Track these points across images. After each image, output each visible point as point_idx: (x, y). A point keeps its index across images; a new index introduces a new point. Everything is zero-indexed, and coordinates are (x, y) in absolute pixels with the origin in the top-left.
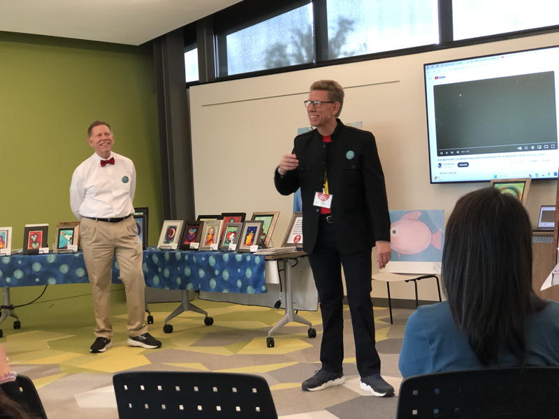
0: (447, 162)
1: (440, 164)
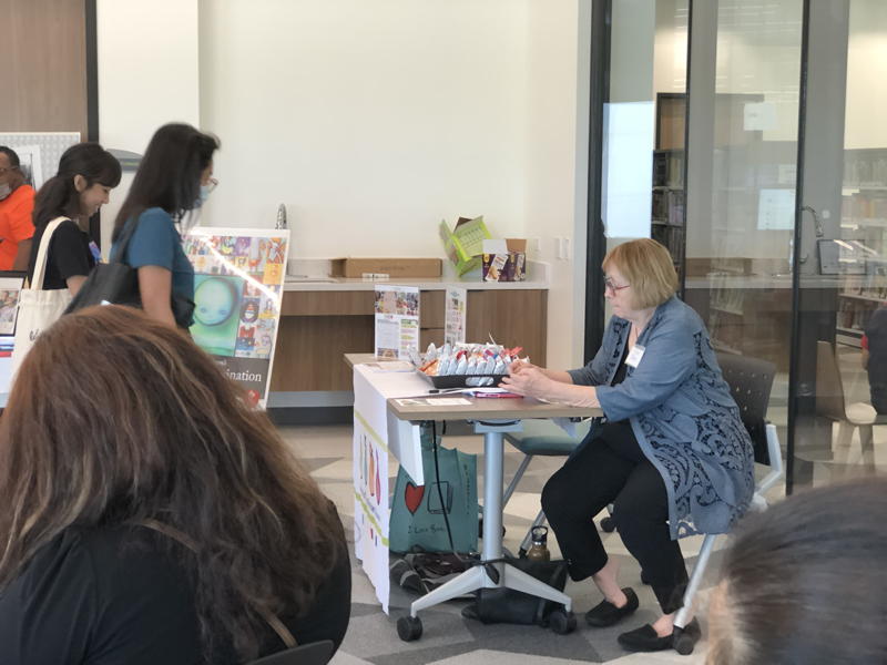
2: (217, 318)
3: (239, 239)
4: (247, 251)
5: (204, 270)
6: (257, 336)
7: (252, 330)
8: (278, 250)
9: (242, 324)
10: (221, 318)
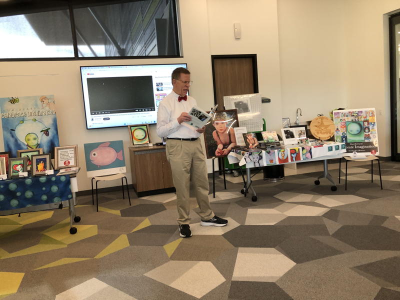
0: (97, 118)
1: (92, 119)
2: (356, 133)
3: (359, 112)
4: (362, 114)
5: (349, 121)
6: (371, 136)
7: (369, 135)
8: (372, 113)
9: (365, 133)
10: (358, 132)
